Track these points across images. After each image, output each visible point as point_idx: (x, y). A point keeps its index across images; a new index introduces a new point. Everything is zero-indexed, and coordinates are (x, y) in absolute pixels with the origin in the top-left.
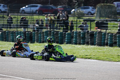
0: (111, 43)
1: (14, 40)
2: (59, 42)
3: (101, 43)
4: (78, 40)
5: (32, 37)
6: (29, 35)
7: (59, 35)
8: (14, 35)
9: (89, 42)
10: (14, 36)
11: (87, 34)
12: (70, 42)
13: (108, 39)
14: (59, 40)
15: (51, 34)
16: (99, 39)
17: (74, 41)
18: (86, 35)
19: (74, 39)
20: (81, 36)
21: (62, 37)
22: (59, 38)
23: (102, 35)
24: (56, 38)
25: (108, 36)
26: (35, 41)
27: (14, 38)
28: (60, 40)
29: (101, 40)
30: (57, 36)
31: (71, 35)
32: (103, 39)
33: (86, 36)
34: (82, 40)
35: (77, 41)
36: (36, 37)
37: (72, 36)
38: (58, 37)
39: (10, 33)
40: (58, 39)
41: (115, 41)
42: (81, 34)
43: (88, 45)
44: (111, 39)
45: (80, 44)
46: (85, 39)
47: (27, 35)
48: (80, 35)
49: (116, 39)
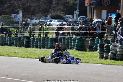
0: (10, 43)
3: (3, 43)
13: (7, 40)
16: (2, 41)
23: (3, 38)
25: (8, 38)
29: (3, 42)
32: (4, 41)
41: (13, 42)
44: (10, 41)
49: (14, 41)
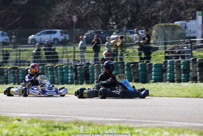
1: (55, 81)
2: (140, 80)
4: (175, 75)
5: (89, 74)
6: (84, 71)
7: (139, 68)
8: (55, 72)
9: (198, 77)
10: (54, 74)
11: (193, 64)
12: (160, 79)
14: (140, 77)
15: (124, 68)
17: (168, 78)
18: (191, 65)
19: (168, 73)
20: (182, 68)
21: (146, 71)
22: (140, 73)
24: (134, 73)
26: (94, 80)
27: (54, 77)
28: (142, 77)
30: (135, 70)
31: (162, 67)
33: (191, 68)
34: (183, 74)
35: (174, 77)
36: (95, 73)
37: (164, 68)
38: (138, 72)
39: (47, 69)
40: (138, 76)
42: (182, 64)
43: (197, 82)
45: (179, 81)
46: (189, 73)
47: (78, 71)
48: (180, 67)
